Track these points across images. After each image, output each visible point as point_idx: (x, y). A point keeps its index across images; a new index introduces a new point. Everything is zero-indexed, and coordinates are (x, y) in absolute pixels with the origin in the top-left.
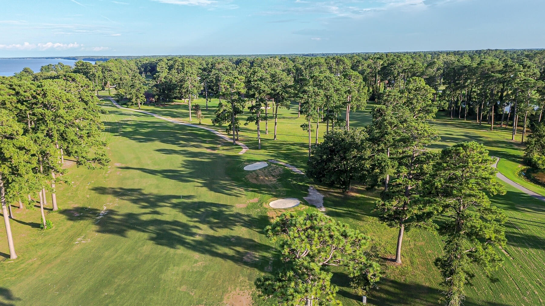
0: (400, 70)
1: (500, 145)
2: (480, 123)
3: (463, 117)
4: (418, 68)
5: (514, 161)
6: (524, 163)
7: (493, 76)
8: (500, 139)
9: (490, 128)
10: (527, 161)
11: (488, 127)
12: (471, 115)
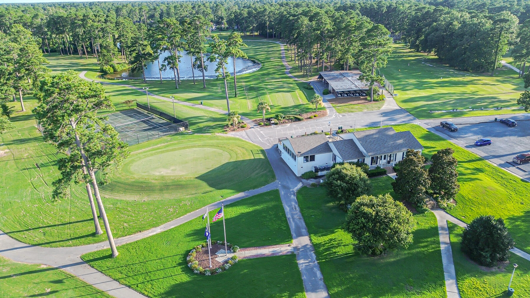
0: (12, 21)
1: (90, 65)
2: (81, 56)
3: (70, 54)
4: (26, 19)
5: (95, 71)
6: (100, 72)
7: (76, 23)
8: (91, 62)
9: (86, 58)
10: (102, 71)
11: (85, 58)
12: (76, 52)
